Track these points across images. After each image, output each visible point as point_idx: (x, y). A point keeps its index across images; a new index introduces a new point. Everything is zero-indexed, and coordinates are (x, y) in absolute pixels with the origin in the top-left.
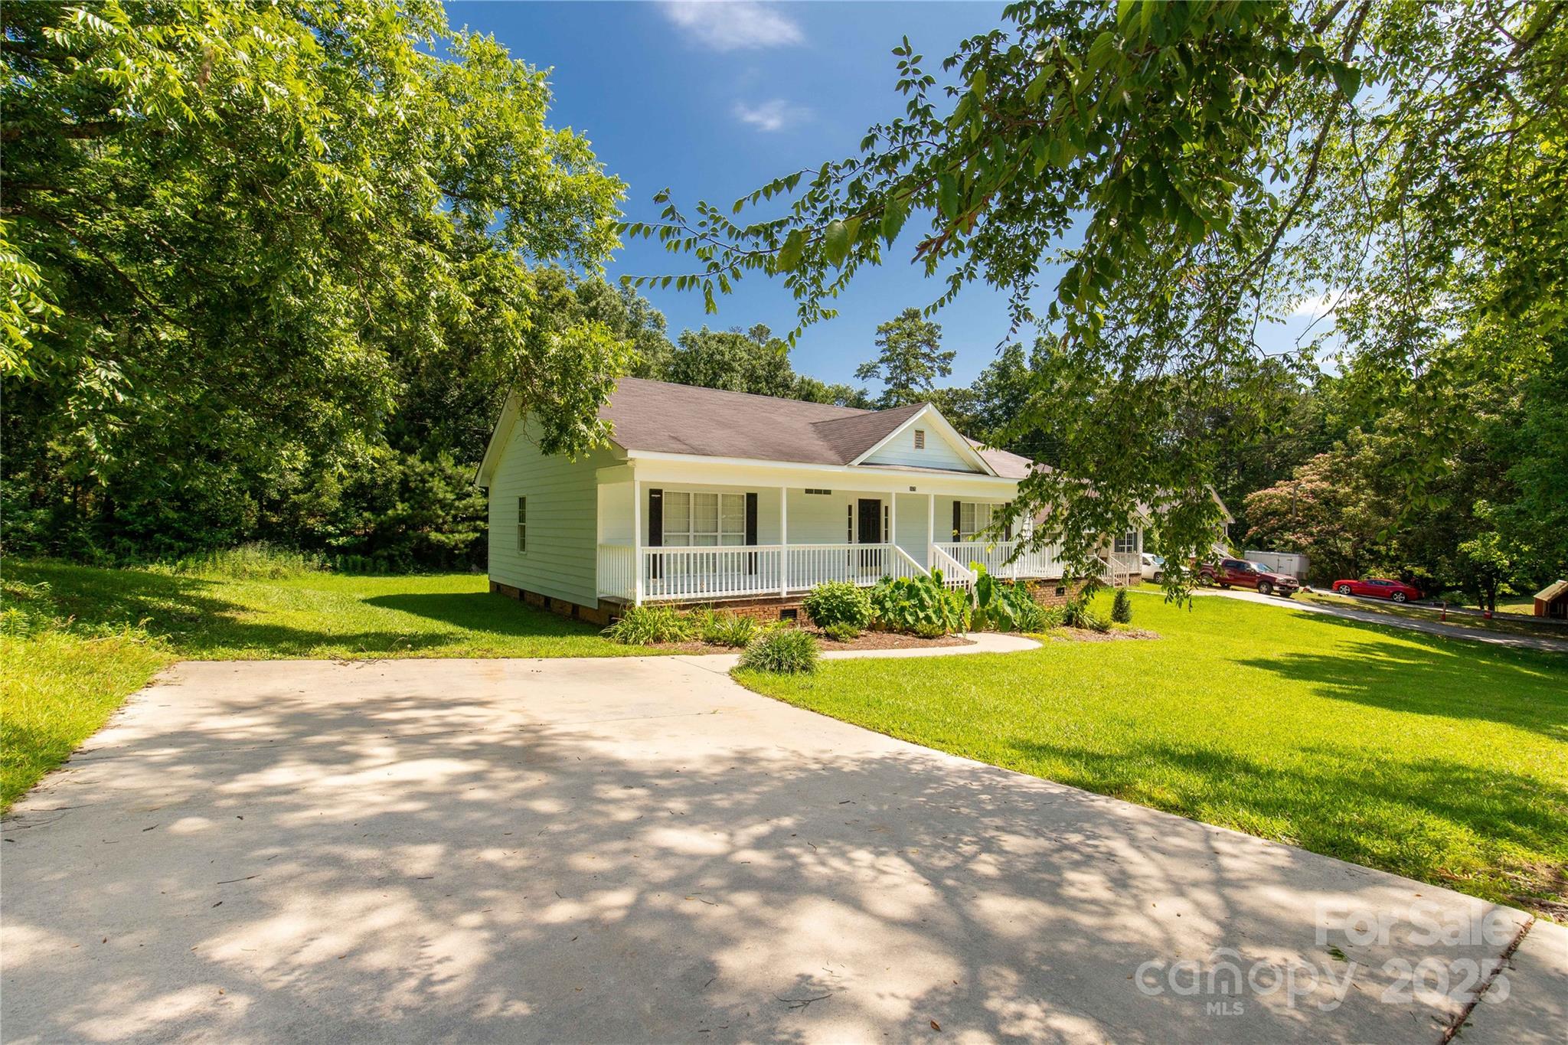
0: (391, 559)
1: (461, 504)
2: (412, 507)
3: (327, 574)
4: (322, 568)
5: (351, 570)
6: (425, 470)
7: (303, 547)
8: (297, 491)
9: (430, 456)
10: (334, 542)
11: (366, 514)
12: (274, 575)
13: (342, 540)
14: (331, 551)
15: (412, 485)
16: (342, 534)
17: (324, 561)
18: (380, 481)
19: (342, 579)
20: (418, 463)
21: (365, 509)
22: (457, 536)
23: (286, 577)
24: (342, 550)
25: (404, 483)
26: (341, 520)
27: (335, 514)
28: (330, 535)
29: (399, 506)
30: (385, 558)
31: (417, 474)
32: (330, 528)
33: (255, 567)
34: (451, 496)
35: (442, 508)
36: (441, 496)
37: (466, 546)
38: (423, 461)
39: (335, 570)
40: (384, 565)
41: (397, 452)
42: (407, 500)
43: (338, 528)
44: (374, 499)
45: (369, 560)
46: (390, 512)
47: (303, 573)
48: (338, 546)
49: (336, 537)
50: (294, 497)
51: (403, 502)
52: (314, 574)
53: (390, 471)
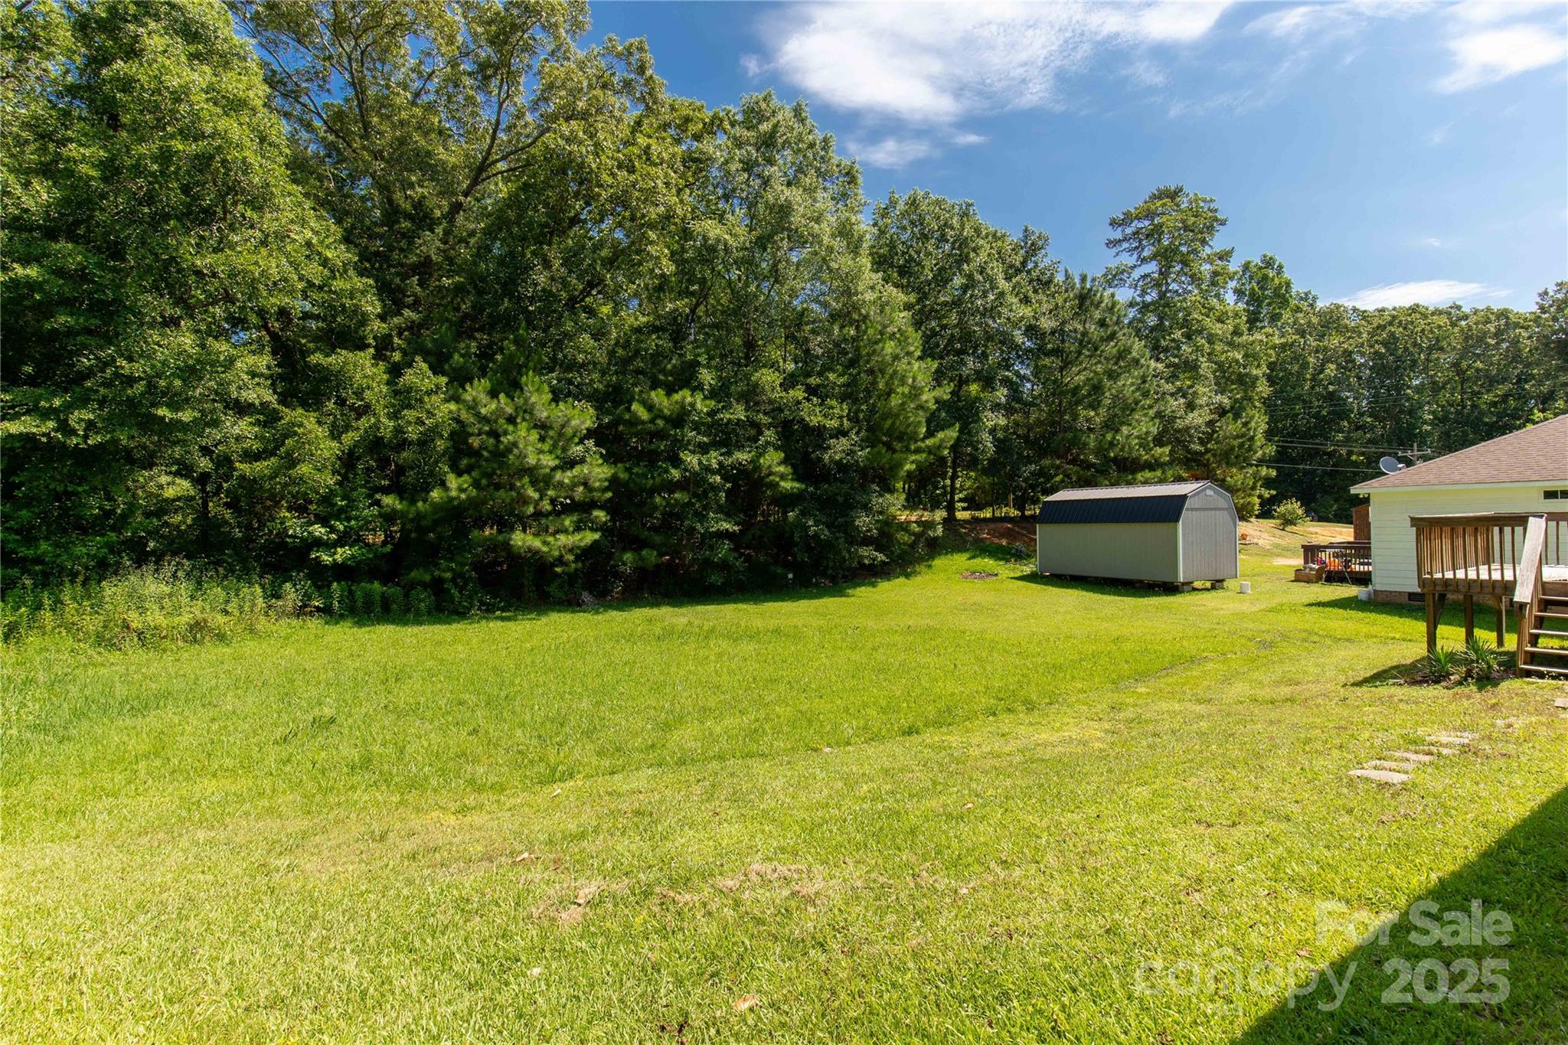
0: (437, 587)
1: (566, 477)
2: (476, 484)
3: (314, 624)
4: (301, 611)
5: (363, 612)
6: (499, 411)
7: (267, 568)
8: (250, 456)
9: (509, 384)
10: (326, 559)
11: (389, 500)
12: (197, 631)
13: (342, 554)
14: (321, 576)
15: (475, 442)
16: (341, 542)
17: (307, 597)
18: (413, 433)
19: (345, 636)
20: (483, 398)
21: (386, 491)
22: (563, 538)
23: (221, 637)
24: (341, 571)
25: (459, 435)
26: (342, 514)
27: (327, 500)
28: (318, 543)
29: (453, 482)
30: (425, 586)
31: (485, 419)
32: (319, 530)
33: (156, 617)
34: (549, 461)
35: (534, 483)
36: (532, 460)
37: (578, 558)
38: (493, 394)
39: (327, 612)
40: (424, 599)
41: (443, 380)
42: (468, 470)
43: (333, 530)
44: (401, 470)
45: (393, 590)
46: (435, 494)
47: (262, 624)
48: (335, 564)
49: (330, 546)
50: (243, 468)
51: (459, 474)
52: (284, 626)
53: (430, 414)
